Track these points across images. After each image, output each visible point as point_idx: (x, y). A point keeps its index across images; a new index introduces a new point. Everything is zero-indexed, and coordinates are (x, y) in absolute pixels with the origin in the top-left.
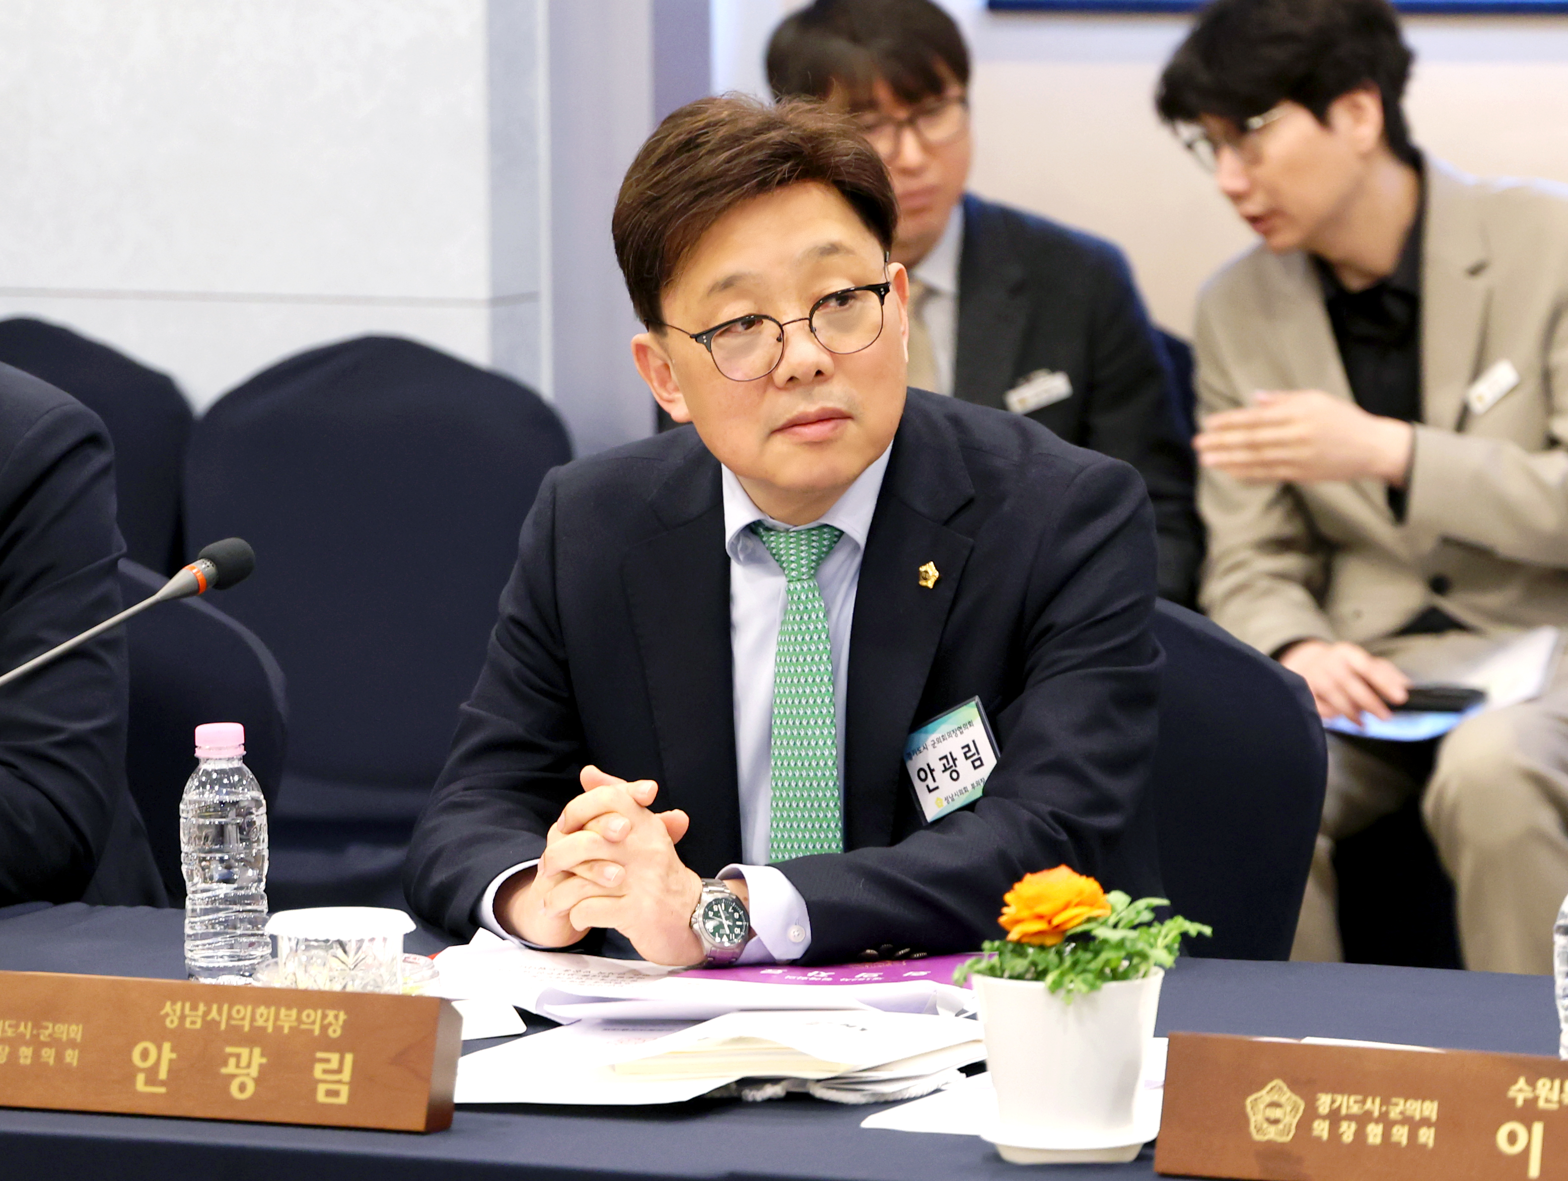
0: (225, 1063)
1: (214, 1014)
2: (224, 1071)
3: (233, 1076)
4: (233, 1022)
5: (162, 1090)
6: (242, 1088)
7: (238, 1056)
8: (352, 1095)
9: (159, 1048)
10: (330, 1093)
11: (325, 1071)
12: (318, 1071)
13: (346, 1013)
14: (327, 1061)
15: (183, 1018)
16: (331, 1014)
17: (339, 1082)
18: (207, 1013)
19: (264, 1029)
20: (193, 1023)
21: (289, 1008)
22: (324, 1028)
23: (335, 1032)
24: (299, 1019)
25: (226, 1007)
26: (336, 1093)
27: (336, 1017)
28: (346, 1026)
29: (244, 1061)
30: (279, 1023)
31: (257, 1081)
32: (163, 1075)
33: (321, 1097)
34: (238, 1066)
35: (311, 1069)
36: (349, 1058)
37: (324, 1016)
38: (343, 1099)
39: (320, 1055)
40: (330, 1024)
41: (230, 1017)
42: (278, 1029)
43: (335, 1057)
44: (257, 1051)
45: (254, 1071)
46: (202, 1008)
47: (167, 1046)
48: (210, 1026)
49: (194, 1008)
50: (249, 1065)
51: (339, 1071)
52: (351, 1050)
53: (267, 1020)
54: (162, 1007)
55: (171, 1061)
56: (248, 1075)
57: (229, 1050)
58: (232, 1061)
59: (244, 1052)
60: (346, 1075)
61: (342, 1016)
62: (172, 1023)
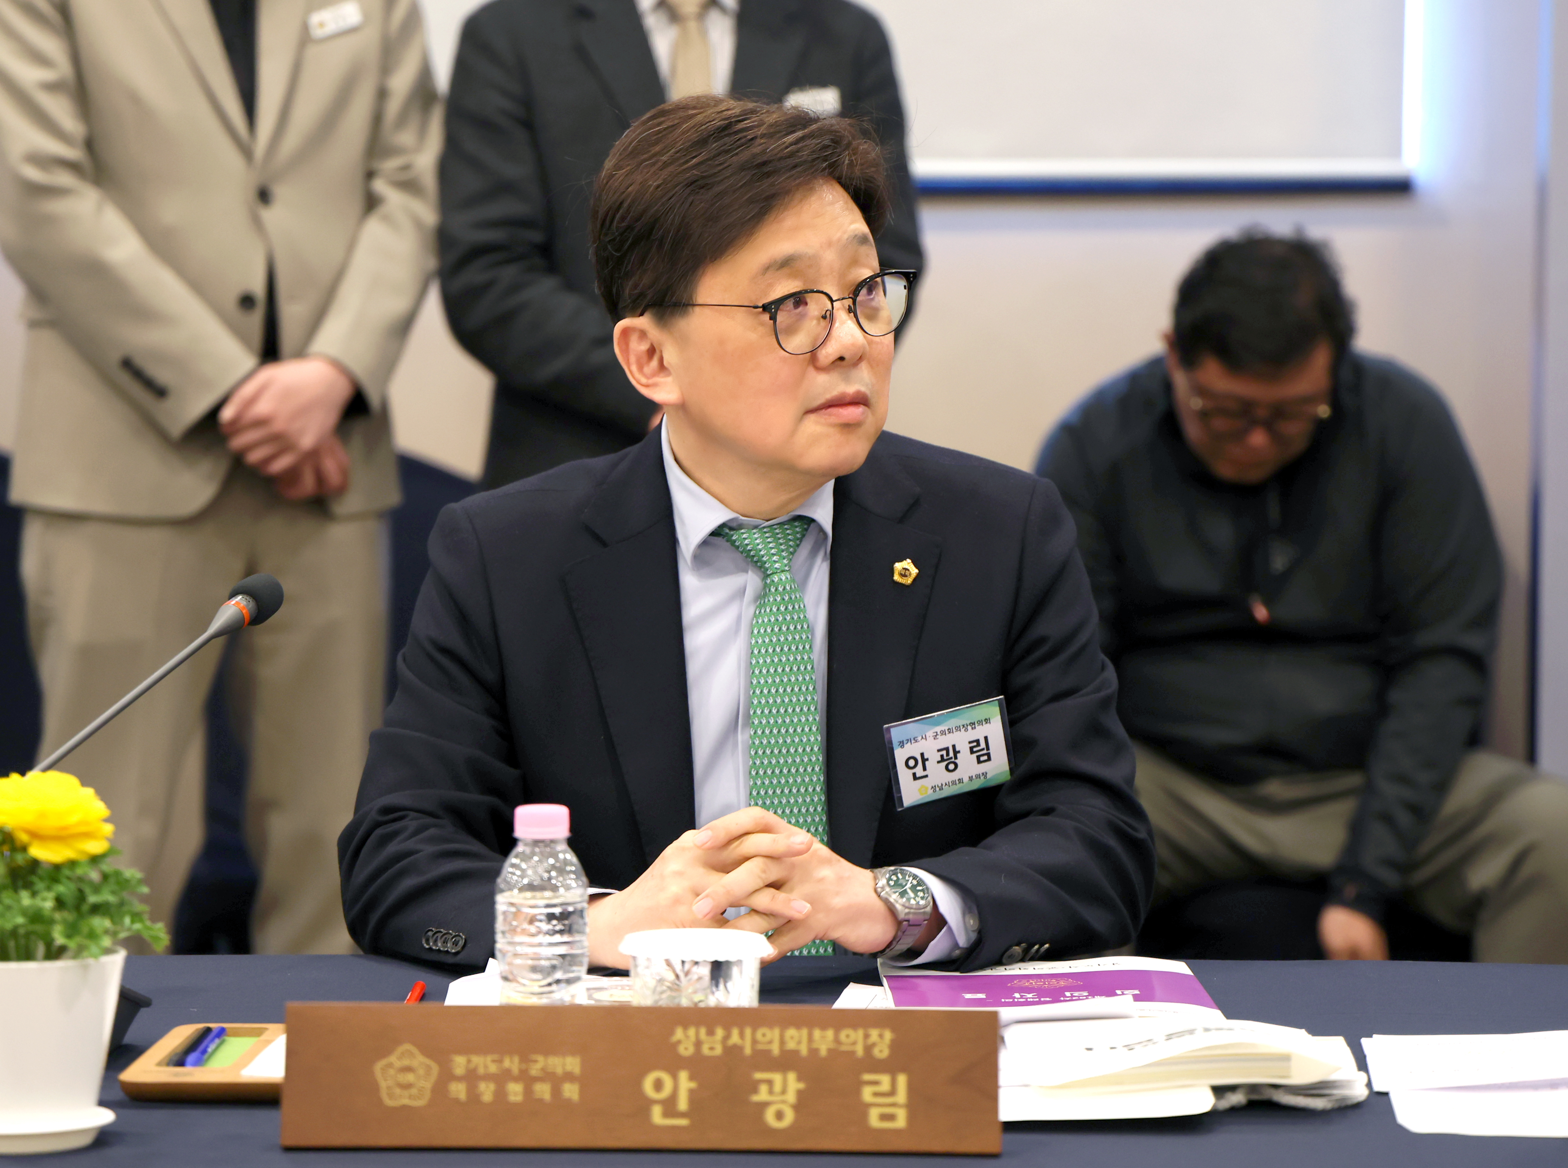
0: (755, 1090)
1: (735, 1038)
2: (756, 1098)
3: (765, 1105)
4: (760, 1047)
5: (683, 1122)
6: (779, 1115)
7: (770, 1082)
8: (912, 1117)
9: (675, 1077)
10: (884, 1117)
11: (876, 1094)
12: (867, 1094)
13: (893, 1030)
14: (876, 1083)
15: (698, 1044)
16: (874, 1033)
17: (894, 1105)
18: (727, 1037)
19: (796, 1053)
20: (712, 1049)
21: (824, 1028)
22: (868, 1049)
23: (882, 1052)
24: (837, 1040)
25: (748, 1032)
26: (891, 1117)
27: (881, 1036)
28: (894, 1046)
29: (778, 1087)
30: (815, 1046)
31: (797, 1108)
32: (683, 1104)
33: (874, 1120)
34: (771, 1092)
35: (858, 1092)
36: (902, 1080)
37: (867, 1036)
38: (901, 1122)
39: (867, 1077)
40: (874, 1045)
41: (754, 1042)
42: (813, 1052)
43: (885, 1081)
44: (792, 1077)
45: (791, 1097)
46: (720, 1033)
47: (683, 1076)
48: (732, 1052)
49: (711, 1033)
50: (784, 1092)
51: (892, 1092)
52: (903, 1070)
53: (799, 1043)
54: (672, 1033)
55: (691, 1092)
56: (784, 1102)
57: (758, 1076)
58: (764, 1088)
59: (777, 1078)
60: (901, 1096)
61: (888, 1035)
62: (686, 1049)
